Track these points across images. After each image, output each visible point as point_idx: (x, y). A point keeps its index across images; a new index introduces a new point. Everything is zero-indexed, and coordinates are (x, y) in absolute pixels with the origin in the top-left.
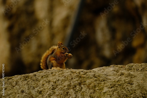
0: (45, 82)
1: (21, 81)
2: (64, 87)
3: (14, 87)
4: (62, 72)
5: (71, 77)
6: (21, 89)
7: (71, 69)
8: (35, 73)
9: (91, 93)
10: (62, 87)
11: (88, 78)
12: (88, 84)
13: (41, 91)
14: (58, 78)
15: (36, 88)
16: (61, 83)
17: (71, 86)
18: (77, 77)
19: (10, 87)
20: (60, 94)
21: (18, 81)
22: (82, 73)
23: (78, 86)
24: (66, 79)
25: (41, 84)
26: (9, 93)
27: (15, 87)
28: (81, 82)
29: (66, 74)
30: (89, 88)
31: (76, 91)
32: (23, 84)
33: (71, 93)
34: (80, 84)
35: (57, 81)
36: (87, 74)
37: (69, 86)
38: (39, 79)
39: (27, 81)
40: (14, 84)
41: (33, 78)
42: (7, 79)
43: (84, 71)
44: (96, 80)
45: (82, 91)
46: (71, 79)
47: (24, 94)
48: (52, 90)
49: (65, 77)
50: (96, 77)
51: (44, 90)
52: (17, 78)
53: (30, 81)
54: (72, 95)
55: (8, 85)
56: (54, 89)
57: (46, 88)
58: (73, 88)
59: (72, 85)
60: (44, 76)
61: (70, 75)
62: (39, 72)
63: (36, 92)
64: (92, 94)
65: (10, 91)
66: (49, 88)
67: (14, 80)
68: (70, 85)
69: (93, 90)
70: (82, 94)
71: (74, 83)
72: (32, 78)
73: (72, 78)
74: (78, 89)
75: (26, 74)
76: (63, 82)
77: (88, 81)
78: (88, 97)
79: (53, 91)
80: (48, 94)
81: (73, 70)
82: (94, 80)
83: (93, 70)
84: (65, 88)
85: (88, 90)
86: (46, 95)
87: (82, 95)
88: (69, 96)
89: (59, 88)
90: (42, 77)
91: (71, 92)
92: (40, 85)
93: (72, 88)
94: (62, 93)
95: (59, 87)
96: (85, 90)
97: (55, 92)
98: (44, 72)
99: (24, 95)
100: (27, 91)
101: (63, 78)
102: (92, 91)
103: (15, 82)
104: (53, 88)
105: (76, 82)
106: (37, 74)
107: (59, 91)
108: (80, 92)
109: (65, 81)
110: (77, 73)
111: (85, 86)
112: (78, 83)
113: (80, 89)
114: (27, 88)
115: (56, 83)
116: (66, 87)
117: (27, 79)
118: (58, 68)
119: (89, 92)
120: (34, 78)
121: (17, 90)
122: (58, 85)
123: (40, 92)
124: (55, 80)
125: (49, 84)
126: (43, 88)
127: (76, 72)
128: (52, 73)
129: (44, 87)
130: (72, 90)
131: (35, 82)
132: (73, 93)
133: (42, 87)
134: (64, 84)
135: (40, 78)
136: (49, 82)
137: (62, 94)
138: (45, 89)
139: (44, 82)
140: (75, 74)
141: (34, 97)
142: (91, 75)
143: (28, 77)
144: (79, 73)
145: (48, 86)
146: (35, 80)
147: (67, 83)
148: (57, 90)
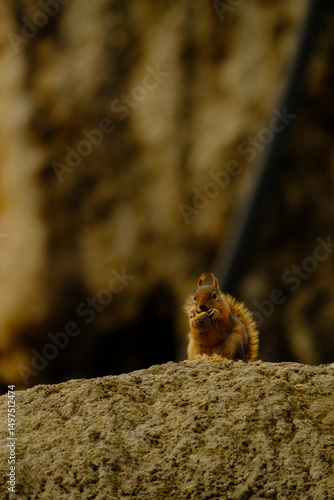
0: (169, 406)
1: (91, 402)
2: (236, 422)
3: (66, 419)
4: (229, 372)
5: (258, 389)
6: (90, 428)
7: (260, 361)
8: (138, 373)
9: (325, 447)
10: (229, 423)
11: (316, 393)
12: (317, 414)
13: (158, 437)
14: (213, 393)
15: (140, 426)
16: (225, 411)
17: (260, 422)
18: (279, 391)
19: (52, 420)
20: (220, 449)
21: (81, 399)
22: (295, 377)
23: (281, 424)
24: (242, 395)
25: (159, 412)
26: (50, 439)
27: (69, 422)
28: (294, 409)
29: (243, 379)
30: (319, 429)
31: (273, 440)
32: (98, 410)
33: (257, 446)
34: (289, 416)
35: (212, 404)
36: (314, 379)
37: (252, 419)
38: (152, 393)
39: (111, 400)
40: (67, 409)
41: (129, 392)
42: (42, 392)
43: (302, 369)
45: (294, 440)
46: (257, 396)
47: (101, 445)
48: (194, 435)
49: (238, 389)
51: (169, 434)
52: (78, 391)
53: (122, 403)
54: (260, 452)
55: (47, 413)
56: (200, 429)
57: (173, 425)
58: (266, 427)
59: (262, 417)
60: (168, 383)
61: (255, 384)
62: (150, 369)
63: (142, 440)
64: (329, 449)
65: (54, 432)
66: (184, 425)
67: (67, 395)
68: (256, 418)
69: (332, 437)
70: (296, 450)
71: (269, 410)
72: (127, 389)
73: (263, 394)
74: (281, 431)
75: (108, 377)
76: (231, 408)
77: (315, 406)
78: (314, 460)
79: (196, 438)
80: (179, 445)
81: (265, 365)
83: (333, 365)
84: (237, 427)
85: (316, 434)
86: (175, 451)
87: (294, 453)
88: (251, 455)
89: (219, 426)
90: (162, 386)
91: (258, 440)
92: (155, 416)
93: (262, 429)
94: (229, 444)
95: (219, 422)
96: (304, 436)
97: (205, 439)
98: (169, 370)
99: (102, 450)
100: (109, 433)
101: (232, 393)
102: (328, 438)
103: (70, 404)
104: (198, 425)
105: (277, 407)
106: (144, 378)
107: (219, 439)
108: (287, 440)
109: (239, 403)
110: (279, 377)
111: (306, 421)
112: (284, 410)
113: (287, 432)
114: (110, 425)
115: (207, 408)
116: (243, 425)
117: (110, 393)
119: (318, 442)
120: (135, 391)
121: (76, 432)
122: (215, 415)
123: (155, 440)
124: (206, 398)
125: (185, 412)
126: (162, 426)
127: (278, 373)
128: (195, 375)
129: (167, 423)
130: (260, 435)
131: (136, 404)
132: (266, 444)
133: (161, 424)
134: (235, 414)
135: (154, 390)
136: (183, 405)
137: (227, 448)
138: (170, 431)
139: (169, 404)
140: (274, 381)
141: (133, 455)
142: (327, 385)
143: (113, 388)
144: (287, 376)
145: (180, 420)
146: (137, 397)
147: (246, 412)
148: (212, 435)
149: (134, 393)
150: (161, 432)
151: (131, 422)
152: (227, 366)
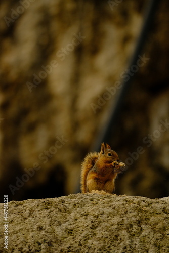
0: (78, 215)
1: (39, 211)
2: (112, 225)
4: (109, 200)
5: (124, 209)
6: (38, 224)
7: (125, 195)
8: (63, 198)
9: (157, 240)
10: (109, 225)
11: (153, 212)
12: (153, 223)
13: (72, 230)
14: (101, 210)
15: (63, 224)
16: (107, 219)
17: (124, 225)
18: (135, 211)
19: (19, 219)
20: (103, 238)
21: (33, 209)
22: (143, 204)
23: (135, 227)
24: (116, 212)
25: (73, 218)
26: (17, 228)
27: (27, 220)
28: (142, 220)
29: (117, 203)
30: (154, 231)
31: (131, 235)
32: (42, 215)
33: (122, 237)
34: (139, 223)
35: (100, 215)
36: (152, 205)
37: (121, 224)
38: (70, 208)
39: (49, 210)
40: (26, 213)
41: (58, 207)
42: (14, 205)
43: (146, 200)
44: (167, 218)
45: (141, 235)
46: (123, 212)
47: (43, 232)
48: (91, 230)
49: (114, 208)
50: (166, 213)
51: (78, 229)
52: (32, 205)
53: (54, 212)
54: (124, 241)
55: (16, 215)
56: (93, 227)
57: (80, 225)
58: (127, 228)
59: (126, 223)
60: (78, 203)
61: (123, 206)
62: (69, 196)
63: (64, 231)
64: (159, 241)
65: (19, 225)
66: (85, 225)
67: (27, 207)
68: (123, 223)
69: (161, 235)
70: (142, 240)
71: (129, 220)
72: (58, 205)
73: (127, 211)
74: (135, 230)
75: (48, 199)
76: (110, 218)
77: (153, 219)
78: (151, 246)
79: (92, 232)
80: (83, 235)
81: (127, 197)
82: (163, 217)
83: (162, 199)
84: (113, 227)
85: (153, 233)
86: (80, 238)
87: (141, 242)
88: (119, 242)
89: (103, 226)
90: (75, 205)
91: (123, 234)
92: (71, 220)
93: (125, 229)
94: (108, 236)
95: (103, 224)
96: (147, 234)
97: (96, 233)
98: (79, 197)
99: (43, 235)
100: (47, 227)
101: (111, 210)
102: (158, 235)
103: (28, 211)
104: (93, 225)
105: (133, 218)
106: (66, 200)
107: (103, 233)
108: (138, 235)
109: (114, 215)
110: (135, 204)
111: (147, 226)
112: (137, 220)
113: (138, 231)
114: (48, 223)
115: (98, 217)
116: (116, 226)
117: (48, 207)
118: (103, 192)
120: (61, 207)
121: (30, 226)
122: (102, 221)
123: (70, 232)
124: (98, 212)
125: (86, 218)
126: (74, 225)
127: (134, 202)
128: (92, 200)
129: (77, 224)
130: (124, 232)
131: (62, 213)
132: (127, 237)
133: (74, 224)
134: (112, 221)
135: (71, 207)
136: (86, 215)
138: (78, 227)
139: (78, 214)
140: (132, 205)
141: (59, 239)
142: (159, 208)
143: (50, 205)
144: (139, 203)
145: (84, 222)
146: (62, 210)
147: (118, 220)
148: (100, 231)
149: (61, 208)
150: (74, 228)
151: (59, 222)
152: (108, 197)
